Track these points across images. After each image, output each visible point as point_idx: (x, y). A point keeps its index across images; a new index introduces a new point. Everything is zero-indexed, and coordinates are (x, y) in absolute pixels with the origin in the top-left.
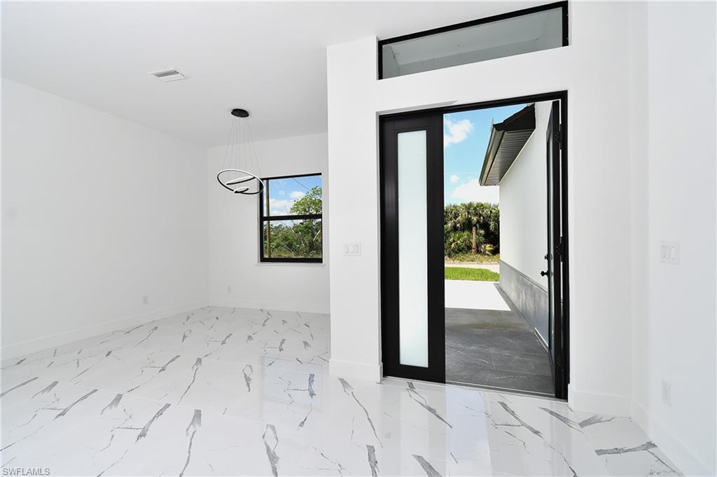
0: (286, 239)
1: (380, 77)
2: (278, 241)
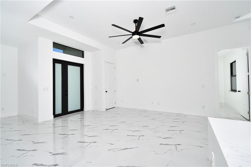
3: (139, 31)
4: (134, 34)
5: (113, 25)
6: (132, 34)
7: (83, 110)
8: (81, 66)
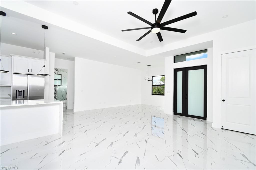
0: (158, 90)
1: (174, 62)
2: (155, 91)
3: (160, 23)
4: (153, 26)
7: (206, 119)
8: (205, 67)
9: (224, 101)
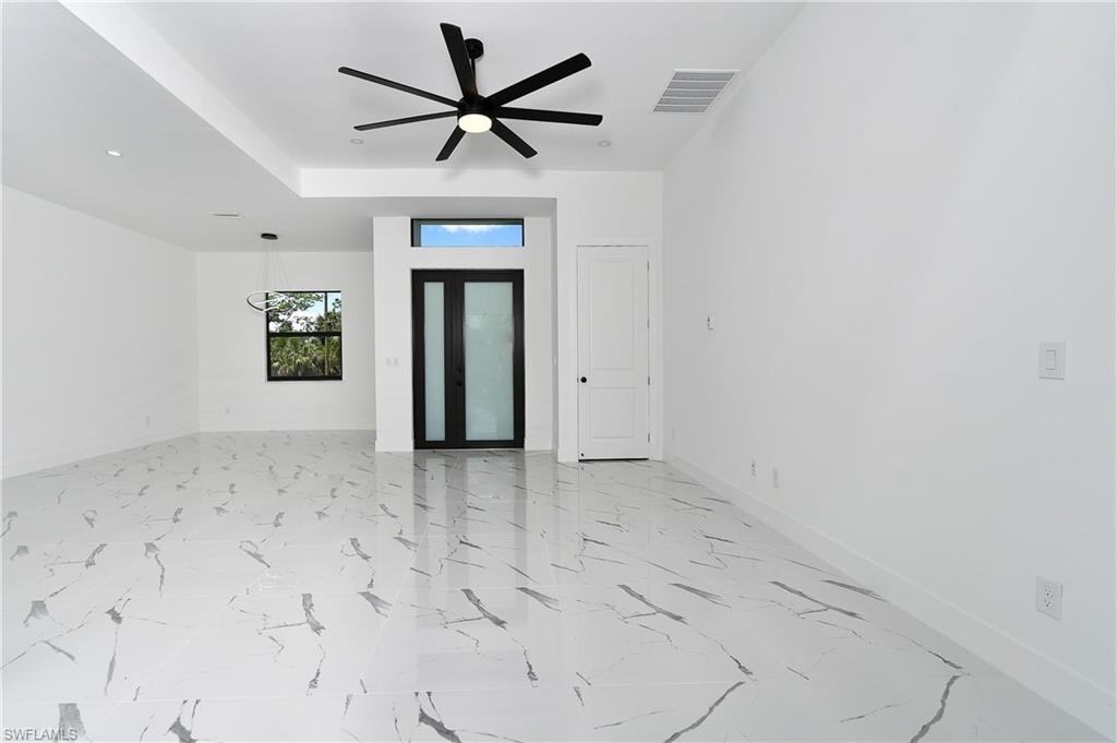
4: (461, 108)
5: (344, 70)
6: (456, 109)
7: (522, 446)
8: (515, 278)
9: (584, 380)
